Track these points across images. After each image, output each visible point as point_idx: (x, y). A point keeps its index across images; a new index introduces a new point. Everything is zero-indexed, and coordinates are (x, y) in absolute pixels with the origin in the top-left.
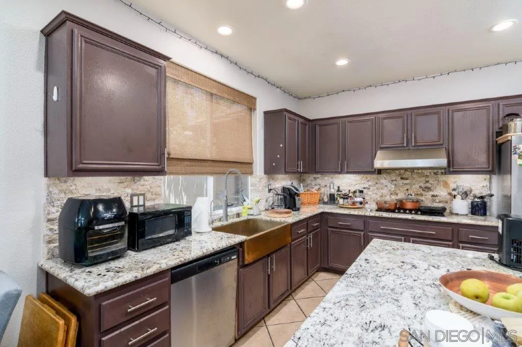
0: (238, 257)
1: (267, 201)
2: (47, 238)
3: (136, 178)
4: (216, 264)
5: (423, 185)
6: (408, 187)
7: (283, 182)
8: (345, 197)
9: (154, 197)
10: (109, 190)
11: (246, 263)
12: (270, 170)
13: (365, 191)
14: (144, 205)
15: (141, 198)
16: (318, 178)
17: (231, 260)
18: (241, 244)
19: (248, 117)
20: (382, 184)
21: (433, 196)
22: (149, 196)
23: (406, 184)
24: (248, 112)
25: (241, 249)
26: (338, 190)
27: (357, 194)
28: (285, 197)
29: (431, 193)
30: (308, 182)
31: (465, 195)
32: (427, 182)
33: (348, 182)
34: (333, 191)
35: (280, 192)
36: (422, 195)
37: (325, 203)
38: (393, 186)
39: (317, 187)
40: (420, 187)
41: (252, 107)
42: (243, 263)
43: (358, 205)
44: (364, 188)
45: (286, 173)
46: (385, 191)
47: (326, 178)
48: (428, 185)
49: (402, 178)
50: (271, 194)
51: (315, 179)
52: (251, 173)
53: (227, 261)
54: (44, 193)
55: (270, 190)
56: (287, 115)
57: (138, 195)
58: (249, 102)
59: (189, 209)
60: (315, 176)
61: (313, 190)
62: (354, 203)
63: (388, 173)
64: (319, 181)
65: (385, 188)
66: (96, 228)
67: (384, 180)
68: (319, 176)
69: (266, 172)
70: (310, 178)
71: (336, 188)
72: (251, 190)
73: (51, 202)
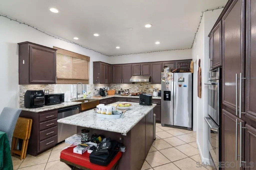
0: (79, 108)
1: (94, 93)
2: (20, 102)
3: (46, 85)
4: (72, 110)
5: (146, 87)
6: (142, 88)
7: (100, 86)
8: (123, 92)
9: (52, 91)
10: (37, 88)
11: (82, 110)
12: (95, 82)
13: (130, 90)
14: (48, 93)
15: (48, 91)
16: (115, 85)
17: (77, 109)
18: (80, 104)
19: (87, 64)
20: (135, 87)
21: (149, 91)
22: (50, 90)
23: (142, 87)
24: (87, 62)
25: (80, 106)
26: (122, 89)
27: (127, 91)
28: (100, 92)
29: (149, 90)
30: (112, 86)
31: (156, 90)
32: (148, 86)
33: (124, 86)
34: (120, 90)
35: (99, 90)
36: (146, 91)
37: (117, 94)
38: (138, 88)
39: (114, 89)
40: (146, 88)
41: (88, 60)
42: (81, 110)
43: (127, 94)
44: (130, 89)
45: (101, 83)
46: (136, 90)
47: (118, 85)
48: (148, 87)
49: (141, 85)
50: (96, 91)
51: (114, 85)
52: (88, 84)
53: (76, 109)
54: (19, 89)
55: (95, 90)
56: (101, 63)
57: (47, 90)
58: (87, 59)
59: (64, 94)
60: (114, 84)
61: (112, 89)
62: (125, 94)
63: (137, 84)
64: (115, 86)
65: (136, 89)
66: (37, 98)
67: (136, 86)
68: (115, 84)
69: (94, 83)
70: (112, 85)
71: (121, 89)
72: (88, 89)
73: (21, 91)
